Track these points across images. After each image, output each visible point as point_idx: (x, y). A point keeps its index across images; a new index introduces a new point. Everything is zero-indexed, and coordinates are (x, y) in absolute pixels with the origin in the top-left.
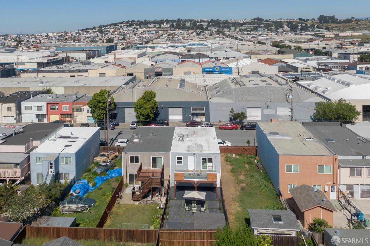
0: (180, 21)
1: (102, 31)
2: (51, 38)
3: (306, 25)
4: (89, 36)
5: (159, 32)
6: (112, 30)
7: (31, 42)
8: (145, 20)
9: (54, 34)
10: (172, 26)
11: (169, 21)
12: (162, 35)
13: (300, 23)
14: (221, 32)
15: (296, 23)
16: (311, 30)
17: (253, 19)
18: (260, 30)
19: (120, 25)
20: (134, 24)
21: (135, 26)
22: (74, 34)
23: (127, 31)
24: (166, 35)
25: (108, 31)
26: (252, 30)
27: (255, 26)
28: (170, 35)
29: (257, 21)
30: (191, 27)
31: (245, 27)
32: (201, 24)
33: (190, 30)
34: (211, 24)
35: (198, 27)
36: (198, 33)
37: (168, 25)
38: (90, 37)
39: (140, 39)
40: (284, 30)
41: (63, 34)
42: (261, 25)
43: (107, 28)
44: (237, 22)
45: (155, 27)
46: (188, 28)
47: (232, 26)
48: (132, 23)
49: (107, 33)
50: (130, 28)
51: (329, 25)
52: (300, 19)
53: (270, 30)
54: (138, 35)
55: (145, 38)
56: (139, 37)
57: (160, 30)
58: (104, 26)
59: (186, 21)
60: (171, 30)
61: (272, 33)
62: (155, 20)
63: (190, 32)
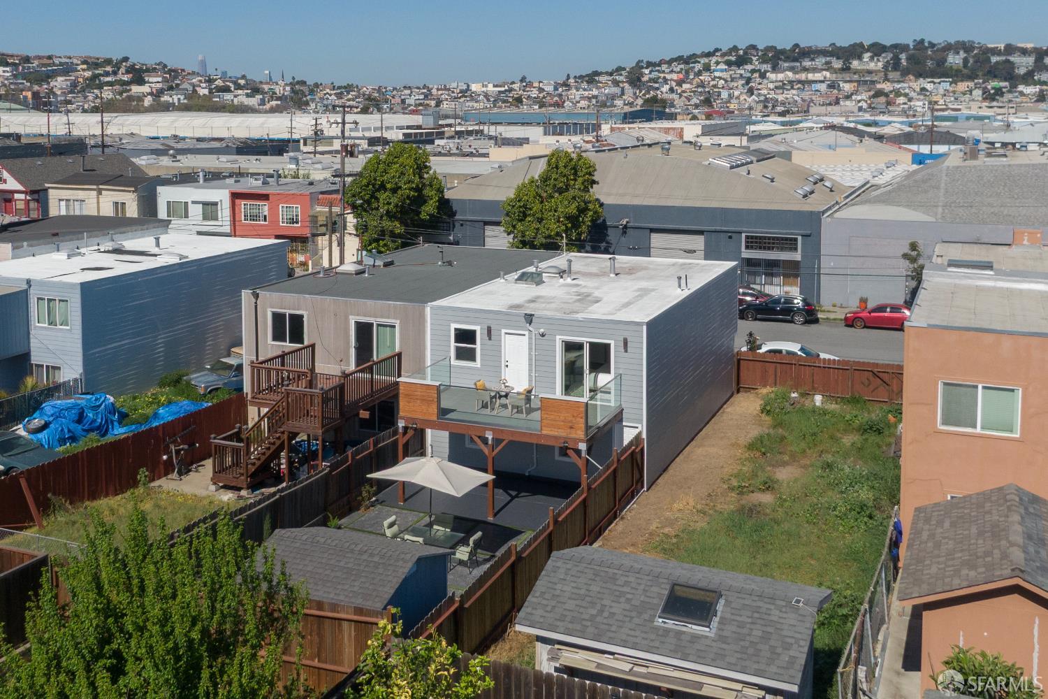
0: (926, 48)
1: (639, 79)
2: (473, 97)
4: (595, 92)
5: (841, 85)
6: (675, 76)
7: (410, 105)
8: (797, 45)
9: (486, 86)
10: (896, 65)
11: (885, 47)
12: (849, 96)
19: (706, 60)
20: (754, 59)
21: (756, 64)
22: (550, 89)
23: (726, 81)
24: (864, 96)
25: (660, 80)
28: (879, 93)
30: (965, 71)
32: (1008, 61)
33: (962, 81)
35: (993, 73)
36: (992, 92)
37: (878, 60)
38: (595, 97)
39: (766, 107)
41: (516, 86)
43: (658, 71)
45: (828, 66)
46: (956, 75)
48: (745, 53)
49: (657, 85)
50: (739, 72)
54: (759, 95)
56: (762, 98)
57: (848, 79)
58: (649, 64)
59: (949, 48)
60: (886, 79)
62: (830, 45)
63: (962, 86)
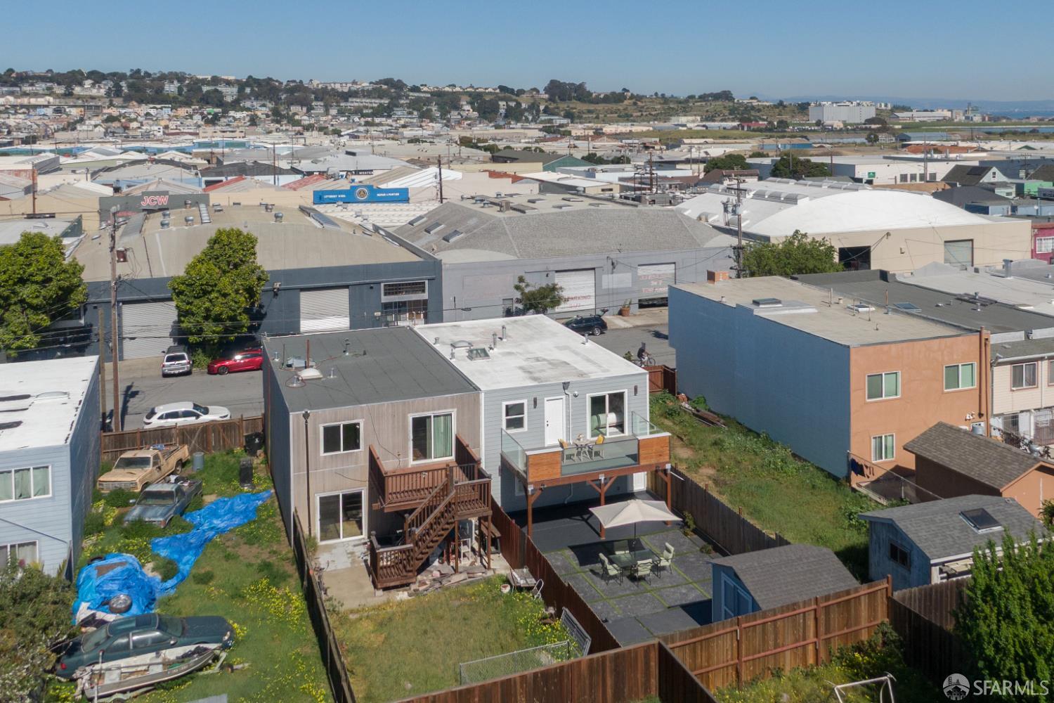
0: (143, 77)
3: (519, 104)
5: (67, 110)
8: (11, 71)
10: (116, 92)
11: (103, 75)
12: (81, 120)
13: (502, 99)
14: (283, 117)
15: (492, 97)
16: (530, 118)
17: (377, 83)
18: (399, 113)
24: (96, 121)
26: (378, 112)
27: (382, 101)
28: (111, 119)
29: (389, 89)
30: (181, 98)
31: (355, 103)
32: (216, 91)
33: (180, 107)
34: (248, 90)
35: (206, 100)
36: (210, 117)
37: (100, 87)
40: (462, 117)
42: (401, 99)
44: (329, 88)
45: (50, 92)
46: (175, 102)
47: (317, 99)
51: (571, 106)
52: (502, 88)
53: (426, 115)
55: (19, 129)
57: (72, 104)
59: (163, 77)
60: (111, 105)
61: (432, 121)
62: (47, 72)
63: (182, 112)
